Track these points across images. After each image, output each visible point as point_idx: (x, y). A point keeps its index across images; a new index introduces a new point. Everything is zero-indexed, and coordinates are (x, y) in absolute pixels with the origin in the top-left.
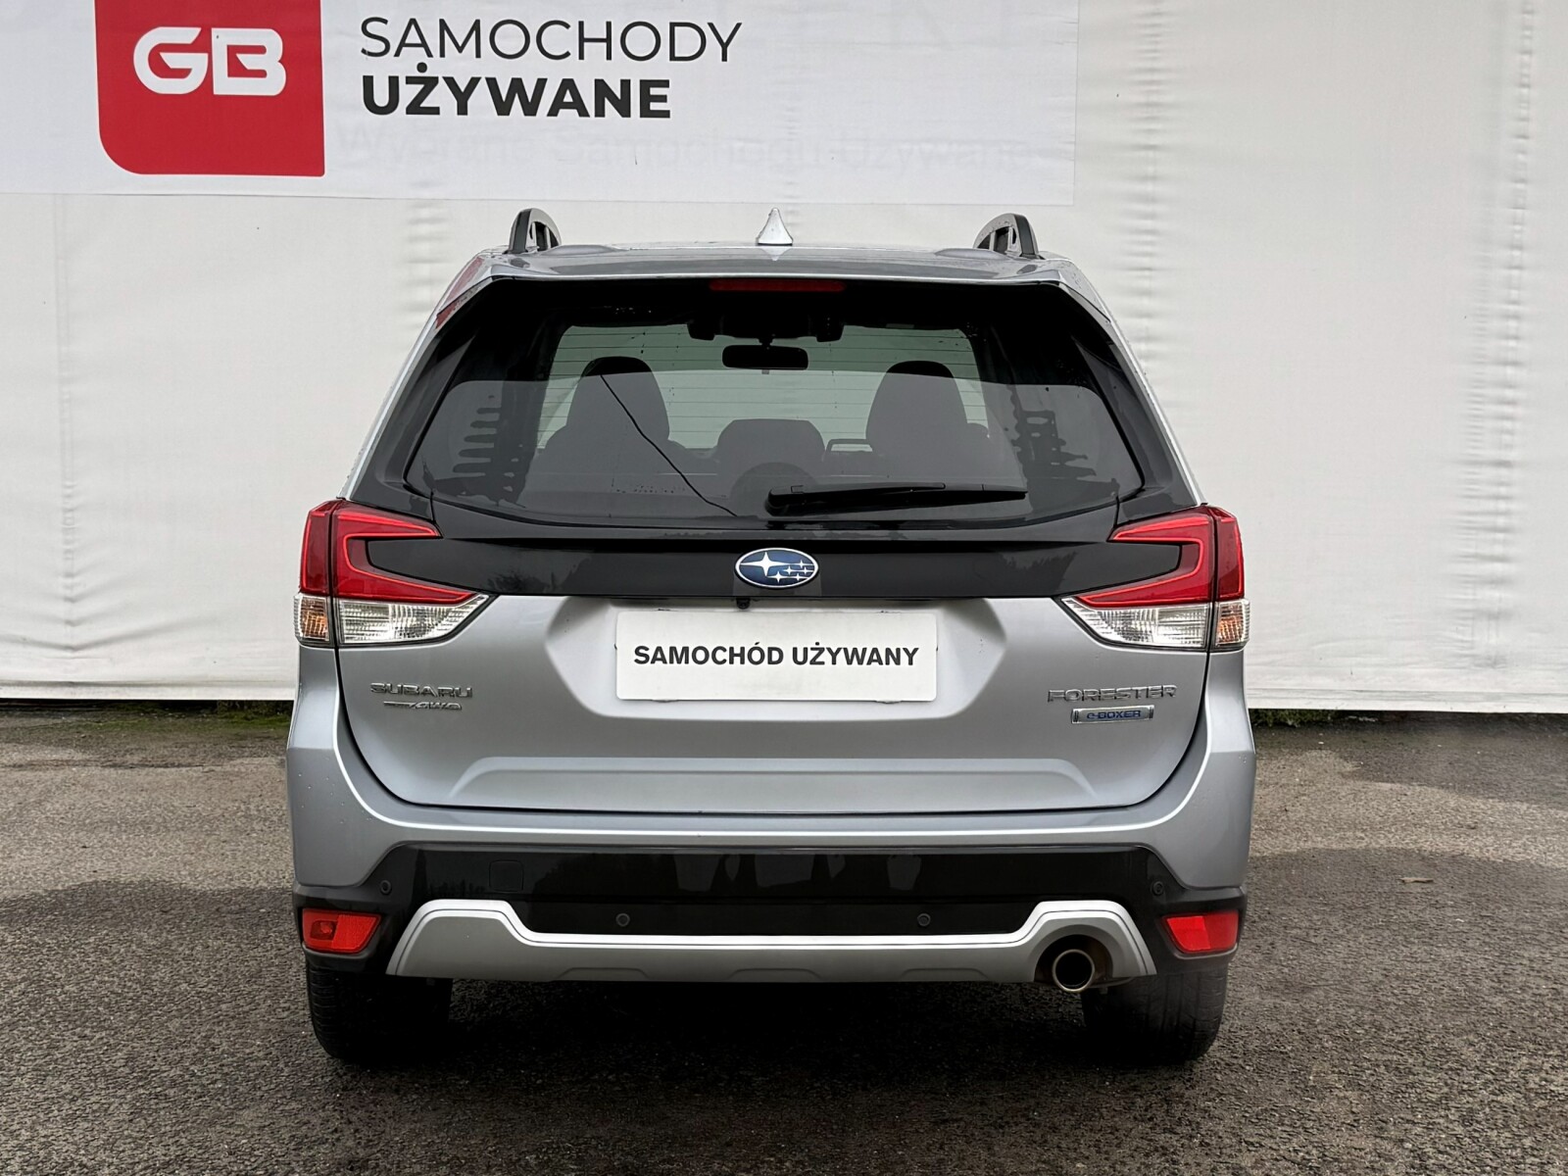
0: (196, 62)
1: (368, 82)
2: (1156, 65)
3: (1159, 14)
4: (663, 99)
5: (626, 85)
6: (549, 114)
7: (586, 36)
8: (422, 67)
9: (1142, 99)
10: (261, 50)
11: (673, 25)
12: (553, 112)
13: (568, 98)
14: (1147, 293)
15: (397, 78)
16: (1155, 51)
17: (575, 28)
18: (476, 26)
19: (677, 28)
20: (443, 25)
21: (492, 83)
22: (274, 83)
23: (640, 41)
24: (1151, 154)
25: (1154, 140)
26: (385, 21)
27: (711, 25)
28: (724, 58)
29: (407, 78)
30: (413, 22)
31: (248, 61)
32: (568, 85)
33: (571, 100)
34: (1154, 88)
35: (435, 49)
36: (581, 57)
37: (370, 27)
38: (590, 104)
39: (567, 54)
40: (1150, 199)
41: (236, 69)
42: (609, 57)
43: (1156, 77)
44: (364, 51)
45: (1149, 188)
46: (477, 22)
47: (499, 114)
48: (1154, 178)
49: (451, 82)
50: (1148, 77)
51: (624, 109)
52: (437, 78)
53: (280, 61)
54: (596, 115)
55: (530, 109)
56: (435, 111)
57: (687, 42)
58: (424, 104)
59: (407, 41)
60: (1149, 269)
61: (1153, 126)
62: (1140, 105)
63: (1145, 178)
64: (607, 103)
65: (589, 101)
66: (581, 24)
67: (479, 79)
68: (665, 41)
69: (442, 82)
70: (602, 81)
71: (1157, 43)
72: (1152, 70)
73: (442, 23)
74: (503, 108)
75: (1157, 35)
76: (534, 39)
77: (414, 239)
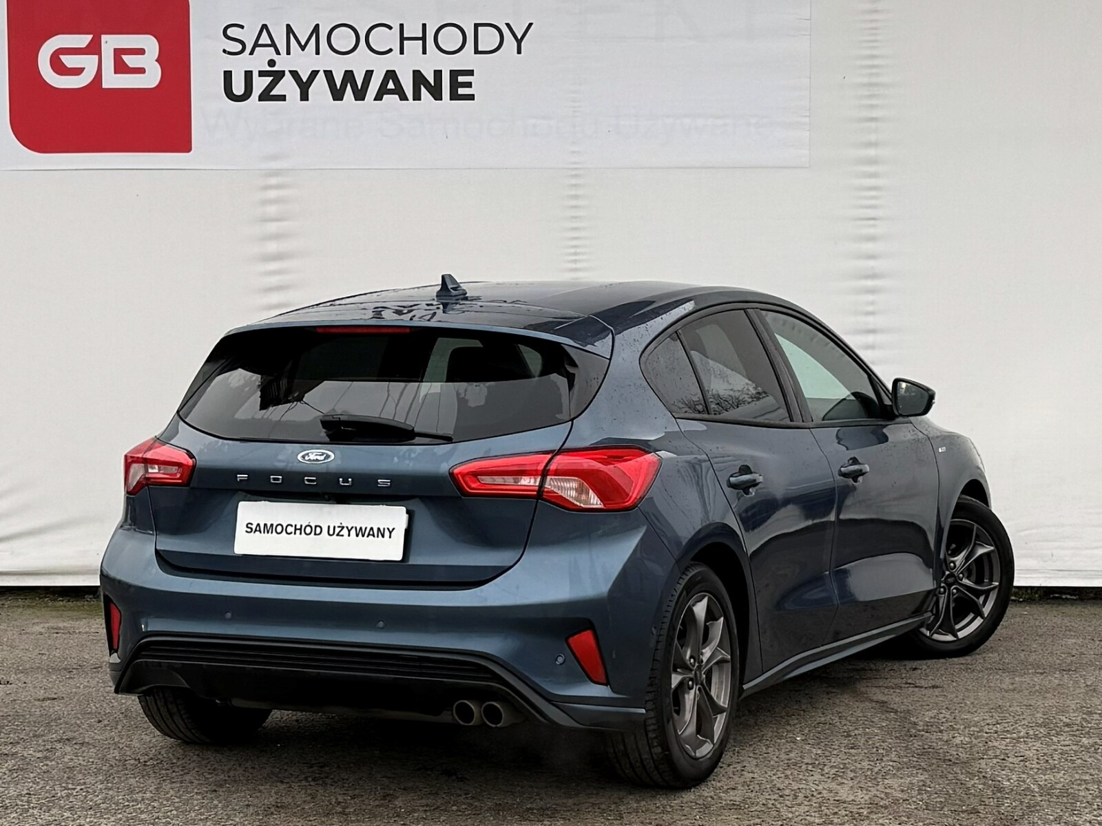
0: (88, 63)
1: (228, 75)
2: (875, 52)
3: (876, 11)
4: (469, 85)
5: (438, 74)
6: (375, 99)
7: (405, 36)
8: (272, 63)
9: (865, 80)
10: (141, 52)
11: (477, 26)
12: (379, 97)
13: (391, 86)
14: (872, 238)
15: (251, 72)
16: (875, 41)
17: (396, 29)
18: (316, 29)
19: (479, 28)
20: (289, 29)
21: (329, 74)
22: (151, 78)
23: (450, 39)
24: (873, 125)
25: (874, 114)
26: (242, 27)
27: (508, 25)
28: (519, 52)
29: (259, 72)
30: (264, 27)
31: (130, 60)
32: (391, 75)
33: (393, 87)
34: (874, 71)
35: (283, 49)
36: (402, 52)
37: (230, 32)
38: (409, 92)
39: (390, 50)
40: (873, 161)
41: (121, 68)
42: (424, 52)
43: (876, 62)
44: (224, 51)
45: (872, 152)
46: (317, 26)
47: (334, 100)
48: (874, 145)
49: (294, 74)
50: (869, 62)
51: (437, 95)
52: (284, 71)
53: (156, 61)
54: (414, 100)
55: (360, 95)
56: (282, 98)
57: (488, 39)
58: (274, 93)
59: (260, 42)
60: (873, 219)
61: (874, 102)
62: (864, 85)
63: (870, 145)
64: (423, 90)
65: (408, 86)
66: (402, 26)
67: (318, 71)
68: (470, 37)
69: (287, 74)
70: (419, 71)
71: (875, 34)
72: (873, 57)
73: (288, 26)
74: (338, 95)
75: (876, 29)
76: (363, 39)
77: (266, 202)
